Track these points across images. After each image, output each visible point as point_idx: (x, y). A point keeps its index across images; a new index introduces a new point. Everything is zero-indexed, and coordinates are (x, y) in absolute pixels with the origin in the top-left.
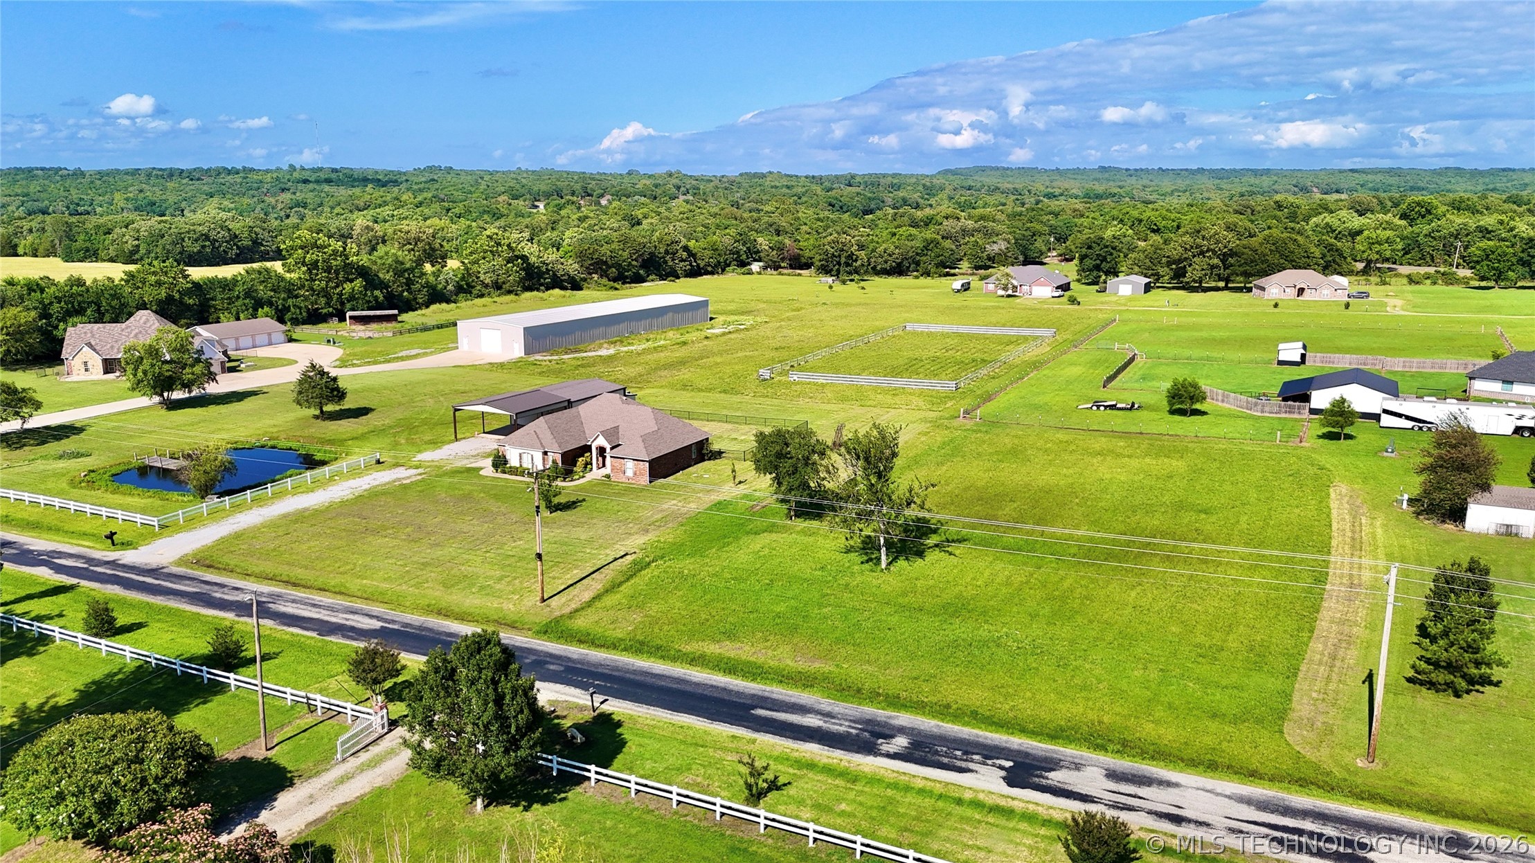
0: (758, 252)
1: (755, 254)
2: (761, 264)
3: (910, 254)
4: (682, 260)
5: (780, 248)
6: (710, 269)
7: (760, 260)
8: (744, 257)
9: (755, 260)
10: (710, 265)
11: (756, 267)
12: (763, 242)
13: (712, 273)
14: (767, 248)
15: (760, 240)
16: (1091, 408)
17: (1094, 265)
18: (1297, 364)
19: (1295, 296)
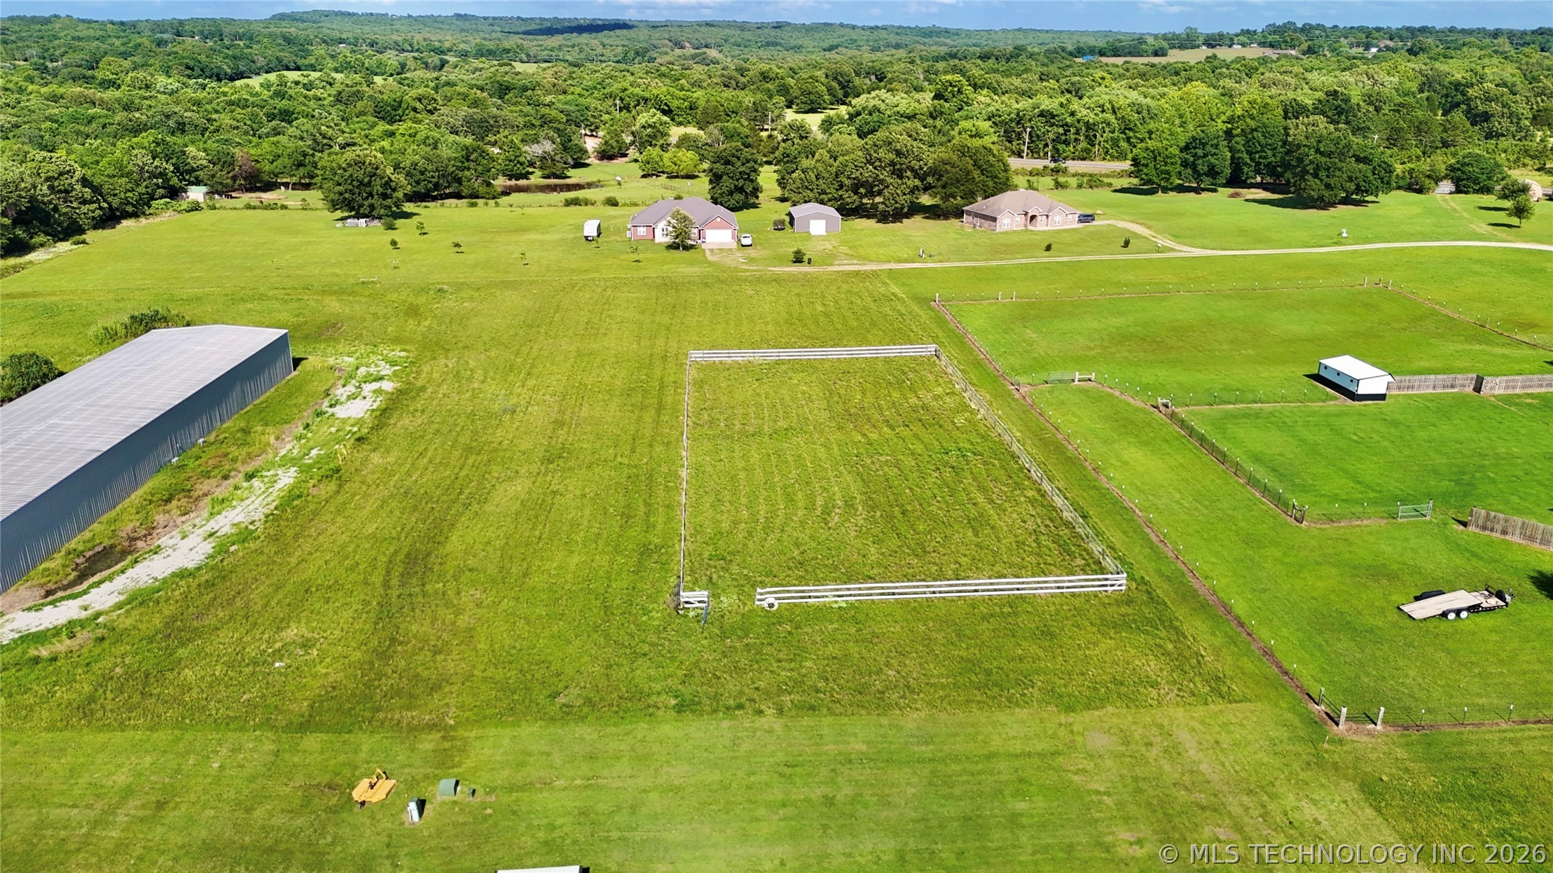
0: (193, 170)
1: (189, 175)
2: (204, 189)
3: (451, 169)
4: (84, 202)
5: (228, 162)
6: (130, 209)
7: (198, 182)
8: (175, 181)
9: (192, 184)
10: (128, 203)
11: (196, 194)
12: (196, 154)
13: (135, 215)
14: (204, 162)
15: (191, 150)
16: (1444, 614)
17: (735, 186)
18: (1382, 397)
19: (1026, 226)
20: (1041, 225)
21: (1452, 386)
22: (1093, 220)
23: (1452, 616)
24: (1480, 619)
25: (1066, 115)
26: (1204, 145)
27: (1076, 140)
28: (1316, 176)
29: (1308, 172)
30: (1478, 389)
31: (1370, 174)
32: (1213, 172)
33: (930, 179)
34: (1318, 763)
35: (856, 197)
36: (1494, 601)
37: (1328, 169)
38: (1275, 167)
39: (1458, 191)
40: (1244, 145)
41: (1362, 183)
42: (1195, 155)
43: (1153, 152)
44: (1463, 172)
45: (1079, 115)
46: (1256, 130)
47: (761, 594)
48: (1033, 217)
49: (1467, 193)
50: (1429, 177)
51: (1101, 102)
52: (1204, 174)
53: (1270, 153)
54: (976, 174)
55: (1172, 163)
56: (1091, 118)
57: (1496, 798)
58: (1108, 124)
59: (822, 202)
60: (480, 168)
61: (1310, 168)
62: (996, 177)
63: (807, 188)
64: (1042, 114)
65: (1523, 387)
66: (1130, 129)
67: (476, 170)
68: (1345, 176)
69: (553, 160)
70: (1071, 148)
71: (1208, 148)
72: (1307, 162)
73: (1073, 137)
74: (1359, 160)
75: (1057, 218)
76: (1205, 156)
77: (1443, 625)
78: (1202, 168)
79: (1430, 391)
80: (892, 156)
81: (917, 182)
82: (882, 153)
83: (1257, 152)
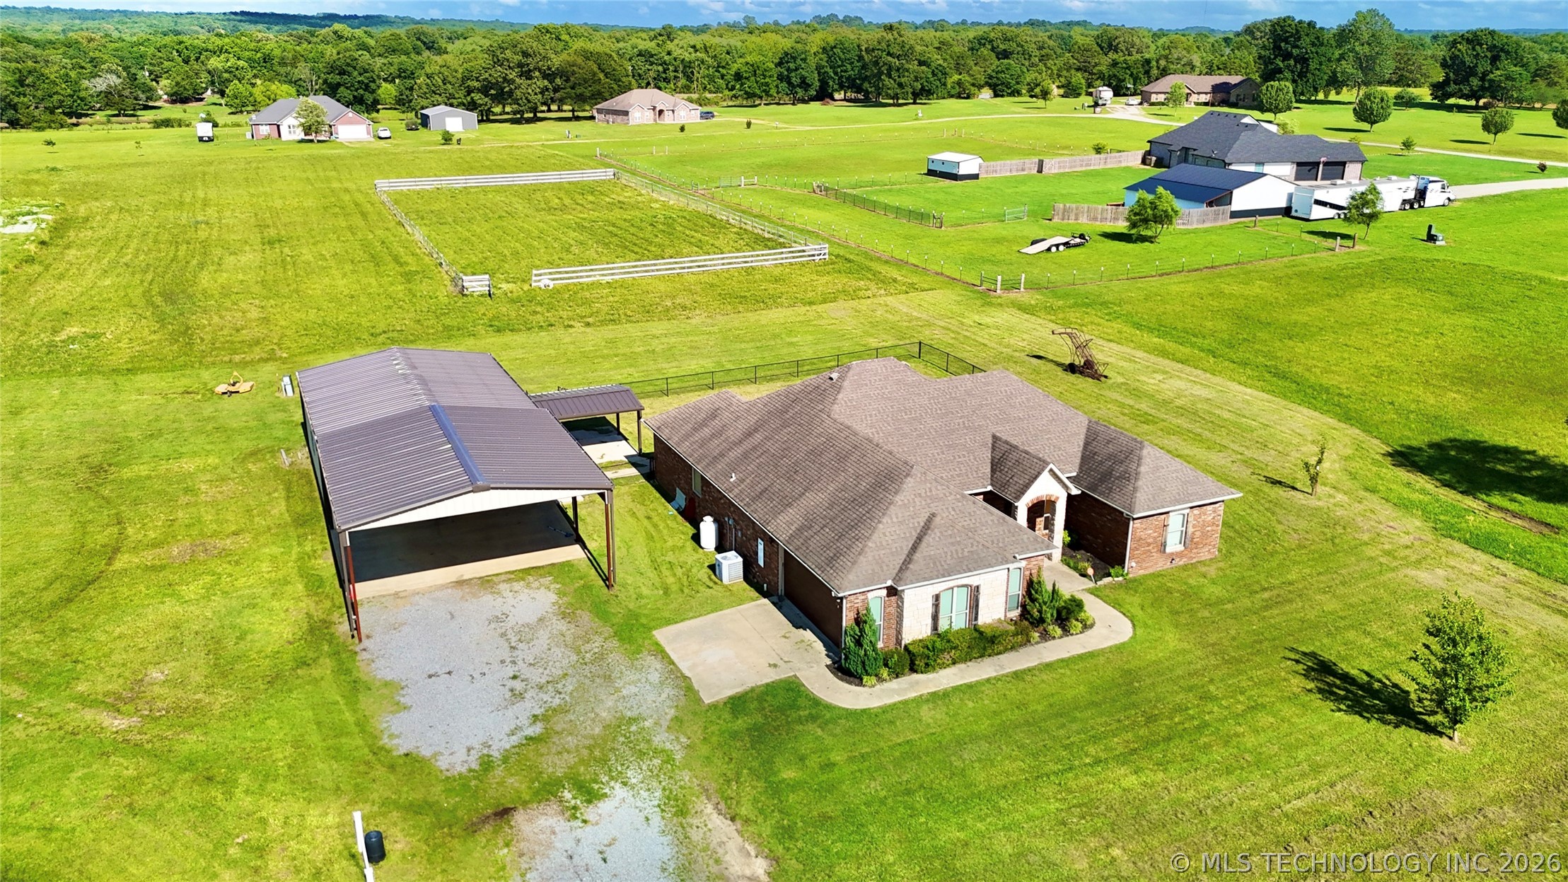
16: (1049, 249)
17: (354, 97)
18: (976, 177)
19: (655, 120)
20: (668, 118)
21: (1023, 170)
22: (713, 116)
23: (1054, 249)
24: (1073, 251)
25: (664, 54)
26: (794, 58)
27: (676, 77)
28: (890, 76)
29: (883, 73)
30: (1040, 171)
31: (930, 76)
32: (804, 84)
33: (558, 81)
34: (990, 304)
35: (486, 99)
36: (1078, 240)
37: (898, 70)
38: (854, 80)
39: (996, 95)
40: (827, 62)
41: (925, 84)
42: (788, 70)
43: (752, 65)
44: (998, 79)
45: (675, 54)
46: (835, 47)
47: (536, 275)
48: (661, 112)
49: (1002, 96)
50: (973, 85)
51: (692, 44)
52: (798, 86)
53: (849, 66)
54: (601, 76)
55: (770, 77)
56: (687, 57)
57: (1103, 304)
58: (703, 62)
59: (451, 105)
60: (39, 93)
61: (884, 69)
62: (620, 80)
63: (434, 92)
64: (640, 54)
65: (1071, 167)
66: (723, 67)
67: (34, 97)
68: (912, 76)
69: (120, 96)
70: (672, 85)
71: (799, 61)
72: (881, 64)
73: (672, 74)
74: (921, 63)
75: (682, 113)
76: (797, 69)
77: (1049, 255)
78: (795, 80)
79: (1008, 174)
80: (518, 58)
81: (546, 82)
82: (508, 54)
83: (839, 66)
